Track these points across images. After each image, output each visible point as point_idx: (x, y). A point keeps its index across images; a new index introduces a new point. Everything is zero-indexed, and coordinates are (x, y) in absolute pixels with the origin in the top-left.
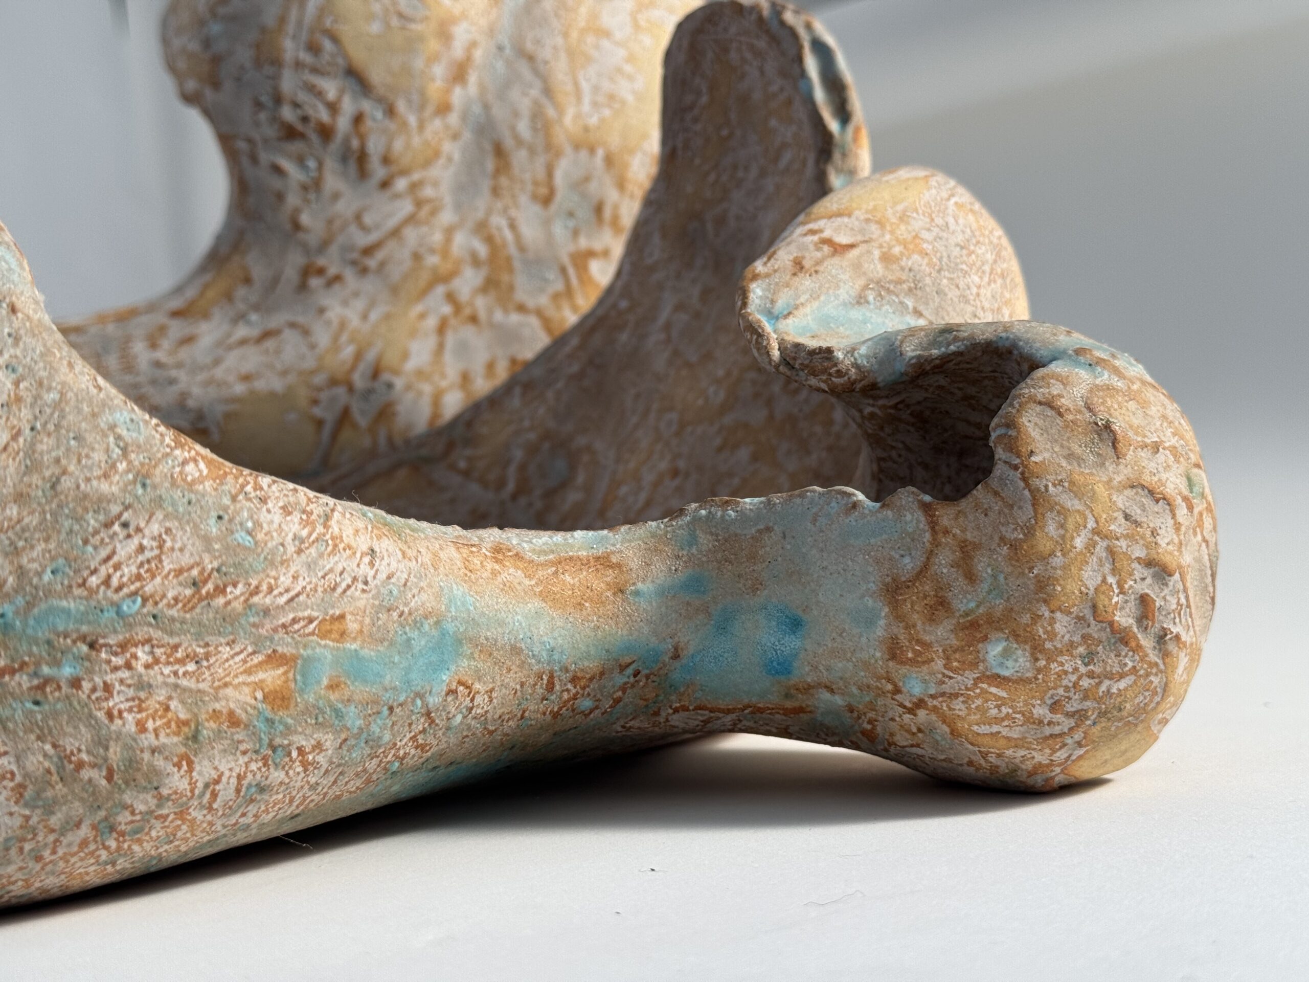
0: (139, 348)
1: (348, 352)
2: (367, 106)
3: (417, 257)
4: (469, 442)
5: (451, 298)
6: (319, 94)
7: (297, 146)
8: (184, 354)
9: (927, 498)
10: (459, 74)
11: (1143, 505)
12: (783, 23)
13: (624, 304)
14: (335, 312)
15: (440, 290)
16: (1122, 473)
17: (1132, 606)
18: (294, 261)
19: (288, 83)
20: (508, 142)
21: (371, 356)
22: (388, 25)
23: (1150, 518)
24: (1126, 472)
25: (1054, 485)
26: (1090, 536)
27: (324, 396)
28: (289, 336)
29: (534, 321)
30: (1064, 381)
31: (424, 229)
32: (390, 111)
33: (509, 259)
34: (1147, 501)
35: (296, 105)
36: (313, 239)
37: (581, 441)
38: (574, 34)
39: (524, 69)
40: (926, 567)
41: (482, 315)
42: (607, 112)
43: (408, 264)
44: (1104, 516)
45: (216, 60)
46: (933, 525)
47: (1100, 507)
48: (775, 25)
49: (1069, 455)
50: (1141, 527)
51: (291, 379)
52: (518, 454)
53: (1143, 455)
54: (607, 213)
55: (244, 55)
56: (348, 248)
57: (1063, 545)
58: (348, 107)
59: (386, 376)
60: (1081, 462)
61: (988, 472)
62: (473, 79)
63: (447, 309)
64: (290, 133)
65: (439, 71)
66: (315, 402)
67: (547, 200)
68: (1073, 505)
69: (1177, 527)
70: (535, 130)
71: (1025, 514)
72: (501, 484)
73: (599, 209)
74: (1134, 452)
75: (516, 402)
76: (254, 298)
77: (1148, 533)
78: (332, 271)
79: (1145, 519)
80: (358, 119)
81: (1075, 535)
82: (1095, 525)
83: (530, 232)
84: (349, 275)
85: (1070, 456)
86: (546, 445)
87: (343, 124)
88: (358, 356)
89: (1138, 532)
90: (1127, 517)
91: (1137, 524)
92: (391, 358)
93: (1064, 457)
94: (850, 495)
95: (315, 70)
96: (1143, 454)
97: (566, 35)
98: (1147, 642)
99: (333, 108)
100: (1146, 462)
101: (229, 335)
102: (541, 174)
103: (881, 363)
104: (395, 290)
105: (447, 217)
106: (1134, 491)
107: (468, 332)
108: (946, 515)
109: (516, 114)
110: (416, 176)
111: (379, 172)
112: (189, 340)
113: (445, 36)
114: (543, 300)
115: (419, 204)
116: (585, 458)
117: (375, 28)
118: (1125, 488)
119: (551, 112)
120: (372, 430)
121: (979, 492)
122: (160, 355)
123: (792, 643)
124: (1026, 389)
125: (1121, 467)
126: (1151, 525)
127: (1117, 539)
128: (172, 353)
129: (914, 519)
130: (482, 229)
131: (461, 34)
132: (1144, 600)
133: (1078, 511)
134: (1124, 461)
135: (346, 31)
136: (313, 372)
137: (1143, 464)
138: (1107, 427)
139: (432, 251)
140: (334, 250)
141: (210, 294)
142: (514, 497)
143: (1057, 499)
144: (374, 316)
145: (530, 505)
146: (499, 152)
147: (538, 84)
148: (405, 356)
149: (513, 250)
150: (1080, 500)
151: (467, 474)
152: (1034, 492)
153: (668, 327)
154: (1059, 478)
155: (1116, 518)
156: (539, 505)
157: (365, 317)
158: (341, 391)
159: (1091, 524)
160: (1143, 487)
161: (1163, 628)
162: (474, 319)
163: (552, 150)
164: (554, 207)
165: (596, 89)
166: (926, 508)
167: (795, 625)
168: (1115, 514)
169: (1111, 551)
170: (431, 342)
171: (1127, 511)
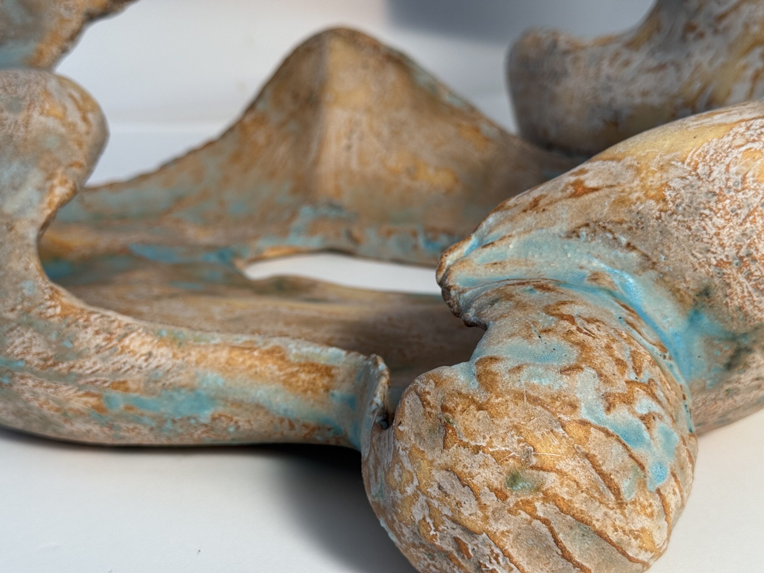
0: (605, 64)
3: (747, 26)
8: (623, 72)
11: (453, 485)
14: (696, 57)
15: (758, 50)
17: (449, 541)
23: (458, 494)
24: (446, 459)
25: (403, 450)
26: (416, 490)
28: (672, 70)
34: (457, 483)
36: (692, 7)
43: (741, 30)
44: (424, 481)
47: (422, 474)
49: (418, 434)
50: (449, 498)
51: (665, 99)
53: (464, 452)
56: (709, 15)
57: (401, 487)
60: (422, 441)
63: (760, 65)
68: (407, 466)
69: (483, 506)
74: (456, 448)
77: (454, 503)
78: (700, 29)
79: (453, 494)
81: (406, 484)
82: (418, 484)
84: (708, 33)
89: (446, 501)
90: (440, 488)
91: (446, 494)
93: (415, 434)
98: (467, 565)
100: (464, 458)
101: (645, 63)
104: (731, 48)
106: (448, 473)
112: (628, 63)
118: (442, 469)
122: (612, 71)
125: (444, 455)
126: (457, 499)
127: (431, 498)
132: (458, 541)
133: (409, 472)
134: (447, 452)
137: (461, 458)
138: (447, 424)
139: (756, 23)
140: (703, 14)
143: (402, 458)
144: (716, 63)
148: (729, 94)
150: (412, 465)
154: (406, 446)
155: (432, 486)
159: (416, 483)
160: (454, 473)
161: (479, 562)
168: (432, 483)
169: (428, 504)
170: (748, 85)
171: (441, 484)
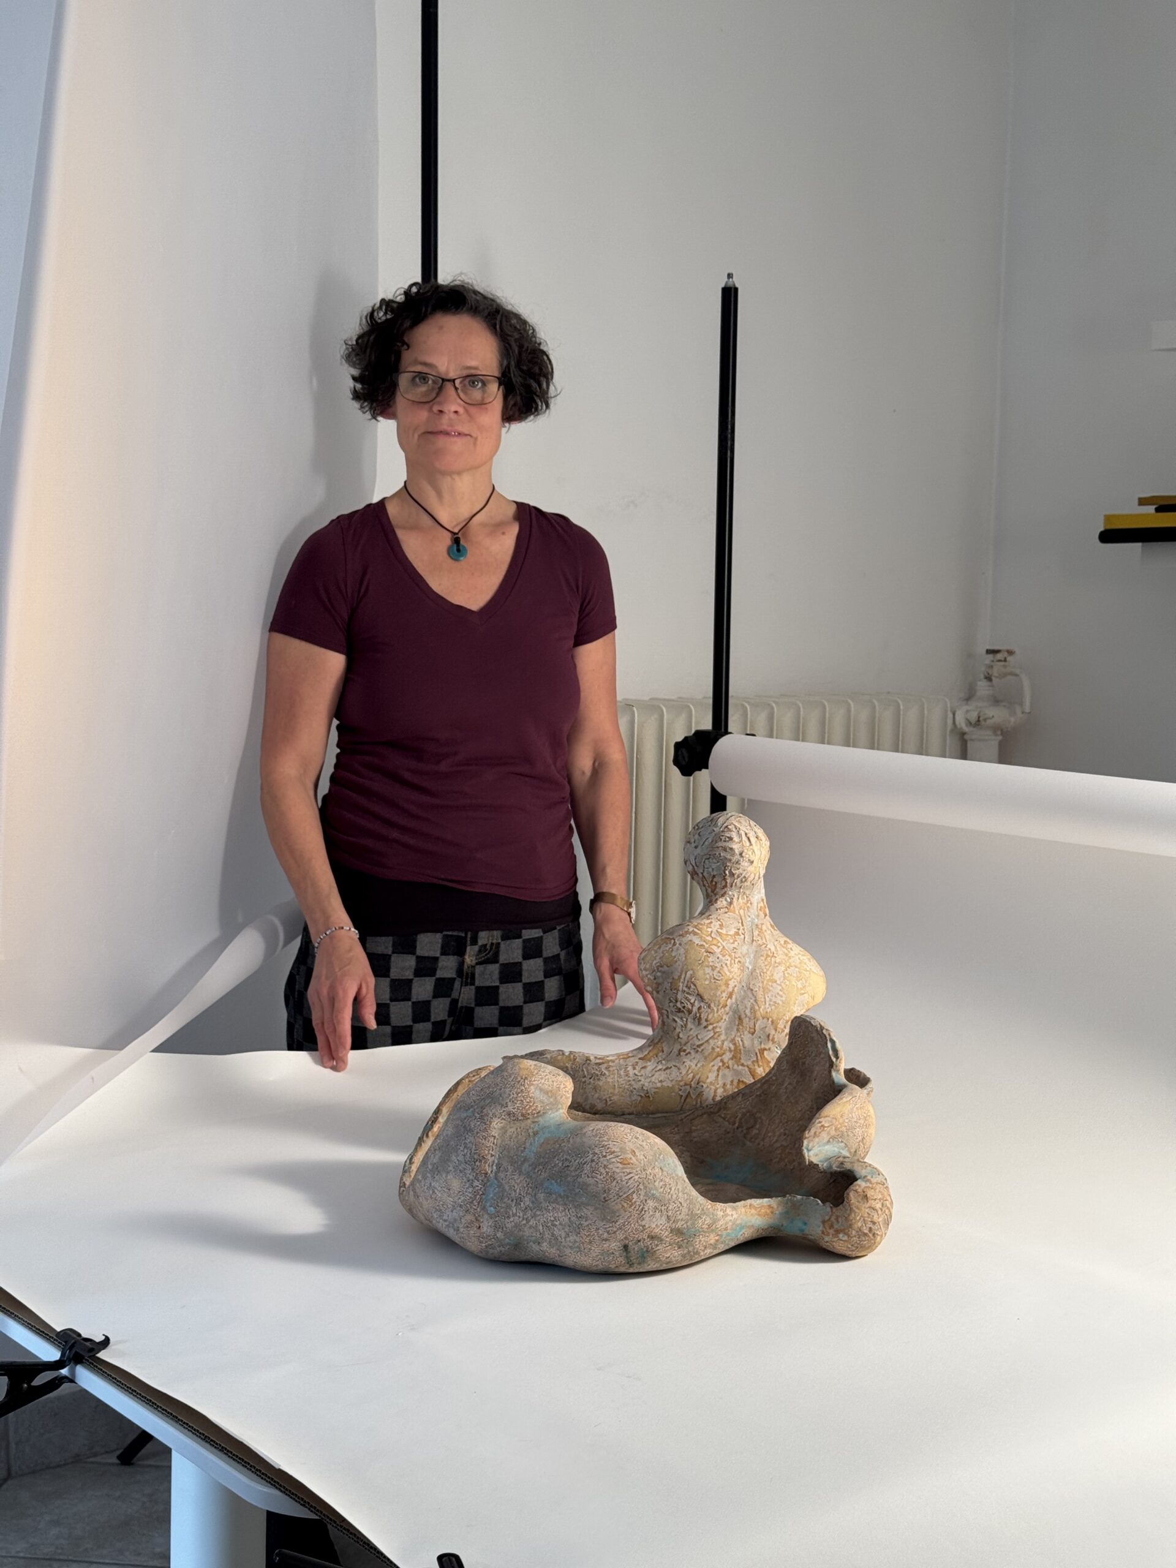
0: (630, 1068)
1: (691, 1076)
2: (702, 1004)
3: (713, 1049)
4: (725, 1108)
5: (722, 1061)
6: (689, 1000)
7: (680, 1015)
8: (643, 1072)
9: (831, 1205)
10: (730, 996)
11: (872, 1211)
12: (823, 1033)
13: (774, 1078)
14: (688, 1063)
15: (719, 1058)
16: (868, 1205)
17: (868, 1229)
18: (677, 1047)
19: (680, 996)
20: (743, 1016)
21: (697, 1077)
22: (710, 982)
25: (855, 1207)
26: (860, 1216)
27: (683, 1088)
28: (674, 1069)
29: (746, 1069)
30: (860, 1186)
31: (716, 1041)
32: (709, 1007)
33: (740, 1050)
35: (682, 1003)
36: (683, 1042)
37: (758, 1115)
38: (765, 982)
39: (749, 993)
40: (830, 1218)
41: (731, 1066)
42: (773, 1007)
43: (710, 1050)
45: (658, 984)
46: (832, 1211)
47: (863, 1210)
48: (821, 1033)
51: (674, 1082)
52: (740, 1115)
54: (771, 1038)
55: (667, 985)
56: (693, 1045)
57: (855, 1219)
58: (697, 1004)
59: (701, 1084)
60: (860, 1203)
61: (843, 1202)
62: (734, 997)
63: (721, 1064)
64: (679, 1011)
65: (724, 995)
66: (680, 1090)
67: (753, 1034)
69: (878, 1215)
70: (751, 1013)
71: (848, 1212)
72: (734, 1123)
73: (768, 1036)
74: (871, 1201)
75: (740, 1099)
76: (664, 1056)
77: (872, 1216)
79: (872, 1213)
80: (699, 1008)
81: (858, 1216)
82: (862, 1214)
83: (747, 1043)
84: (692, 1052)
85: (858, 1202)
86: (748, 1114)
87: (695, 1009)
88: (694, 1077)
89: (870, 1216)
90: (868, 1213)
92: (703, 1078)
94: (817, 1201)
95: (688, 993)
96: (873, 1201)
97: (763, 982)
98: (871, 1235)
99: (693, 1005)
100: (873, 1203)
101: (656, 1067)
102: (752, 1026)
103: (828, 1169)
104: (706, 1058)
105: (723, 1037)
106: (870, 1208)
107: (726, 1071)
108: (834, 1210)
109: (746, 1007)
110: (715, 1025)
111: (705, 1024)
112: (644, 1067)
113: (727, 985)
114: (749, 1063)
115: (715, 1033)
116: (759, 1121)
117: (707, 982)
118: (868, 1207)
119: (757, 1007)
120: (696, 1099)
121: (841, 1206)
122: (636, 1072)
123: (804, 1227)
124: (852, 1187)
127: (866, 1217)
128: (640, 1071)
129: (829, 1209)
130: (733, 1041)
131: (732, 984)
132: (870, 1228)
133: (859, 1210)
134: (868, 1203)
135: (698, 983)
136: (680, 1081)
138: (866, 1196)
139: (718, 1047)
140: (689, 1045)
141: (651, 1054)
142: (737, 1128)
144: (699, 1065)
145: (742, 1131)
146: (740, 1018)
147: (754, 999)
148: (707, 1078)
149: (742, 1048)
150: (859, 1208)
151: (724, 1119)
152: (851, 1208)
153: (786, 1088)
155: (866, 1213)
156: (745, 1132)
157: (696, 1065)
158: (688, 1087)
160: (872, 1208)
162: (728, 1067)
163: (756, 1019)
164: (755, 1035)
165: (770, 1000)
166: (831, 1207)
167: (805, 1224)
169: (864, 1220)
170: (715, 1074)
